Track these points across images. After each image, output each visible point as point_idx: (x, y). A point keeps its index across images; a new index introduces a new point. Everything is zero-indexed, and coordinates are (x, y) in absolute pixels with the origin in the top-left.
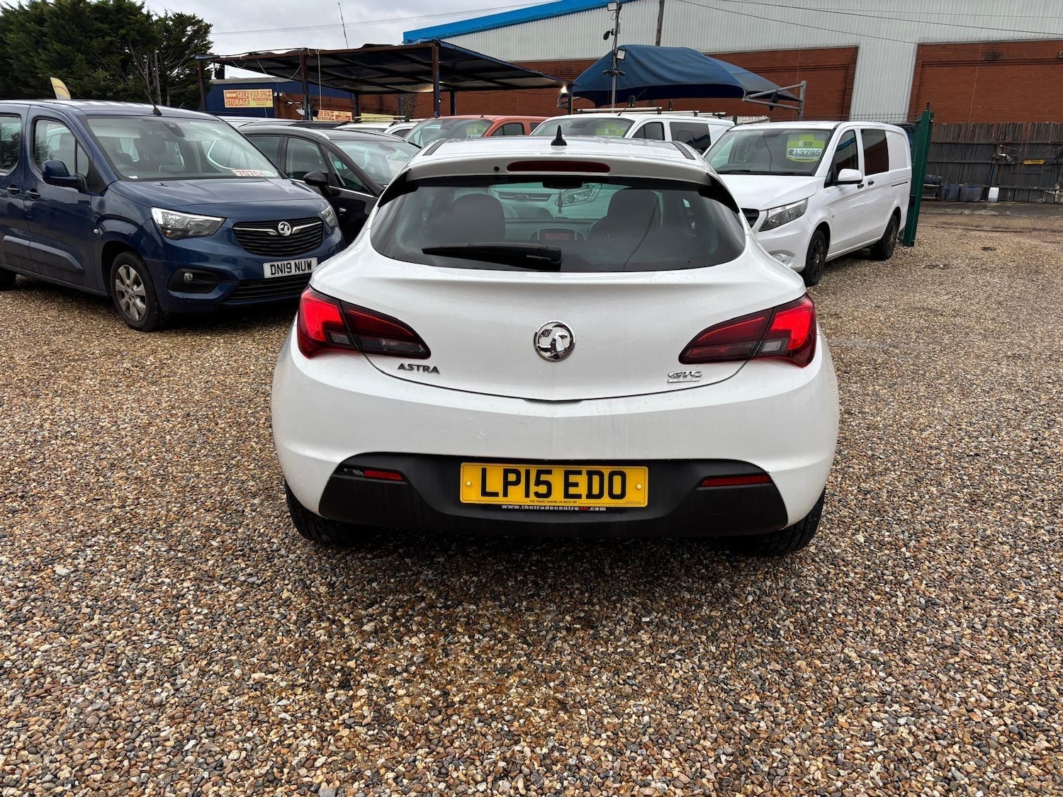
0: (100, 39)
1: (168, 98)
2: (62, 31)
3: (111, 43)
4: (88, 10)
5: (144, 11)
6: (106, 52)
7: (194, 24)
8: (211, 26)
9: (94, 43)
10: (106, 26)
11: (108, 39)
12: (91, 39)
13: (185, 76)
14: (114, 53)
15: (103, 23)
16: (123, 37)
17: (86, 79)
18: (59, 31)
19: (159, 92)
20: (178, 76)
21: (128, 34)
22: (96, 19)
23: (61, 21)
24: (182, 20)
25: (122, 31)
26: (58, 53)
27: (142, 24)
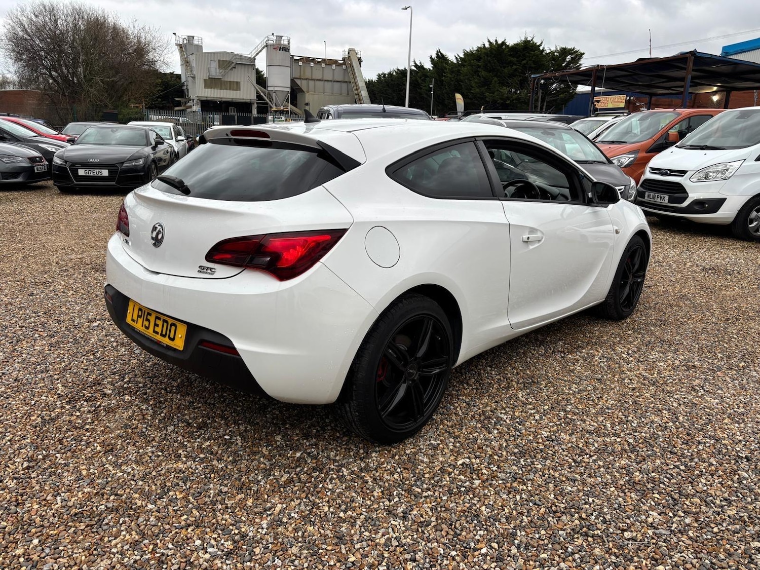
0: (510, 67)
1: (545, 104)
2: (489, 65)
3: (516, 70)
4: (507, 50)
5: (541, 48)
6: (511, 76)
7: (571, 54)
8: (583, 54)
9: (506, 70)
10: (515, 59)
11: (515, 67)
12: (504, 68)
13: (560, 89)
14: (517, 75)
15: (513, 57)
16: (524, 66)
17: (496, 93)
18: (487, 64)
19: (540, 100)
20: (555, 89)
21: (527, 63)
22: (511, 55)
23: (489, 58)
24: (564, 52)
25: (524, 62)
26: (484, 78)
27: (537, 56)
